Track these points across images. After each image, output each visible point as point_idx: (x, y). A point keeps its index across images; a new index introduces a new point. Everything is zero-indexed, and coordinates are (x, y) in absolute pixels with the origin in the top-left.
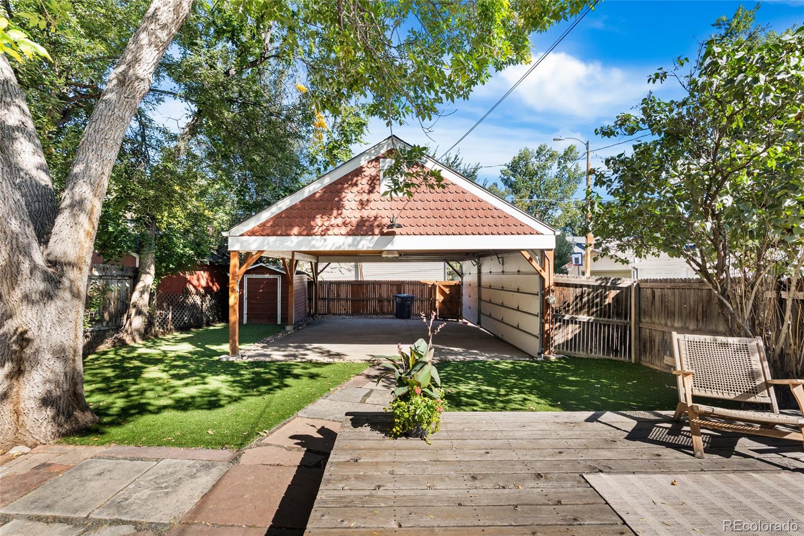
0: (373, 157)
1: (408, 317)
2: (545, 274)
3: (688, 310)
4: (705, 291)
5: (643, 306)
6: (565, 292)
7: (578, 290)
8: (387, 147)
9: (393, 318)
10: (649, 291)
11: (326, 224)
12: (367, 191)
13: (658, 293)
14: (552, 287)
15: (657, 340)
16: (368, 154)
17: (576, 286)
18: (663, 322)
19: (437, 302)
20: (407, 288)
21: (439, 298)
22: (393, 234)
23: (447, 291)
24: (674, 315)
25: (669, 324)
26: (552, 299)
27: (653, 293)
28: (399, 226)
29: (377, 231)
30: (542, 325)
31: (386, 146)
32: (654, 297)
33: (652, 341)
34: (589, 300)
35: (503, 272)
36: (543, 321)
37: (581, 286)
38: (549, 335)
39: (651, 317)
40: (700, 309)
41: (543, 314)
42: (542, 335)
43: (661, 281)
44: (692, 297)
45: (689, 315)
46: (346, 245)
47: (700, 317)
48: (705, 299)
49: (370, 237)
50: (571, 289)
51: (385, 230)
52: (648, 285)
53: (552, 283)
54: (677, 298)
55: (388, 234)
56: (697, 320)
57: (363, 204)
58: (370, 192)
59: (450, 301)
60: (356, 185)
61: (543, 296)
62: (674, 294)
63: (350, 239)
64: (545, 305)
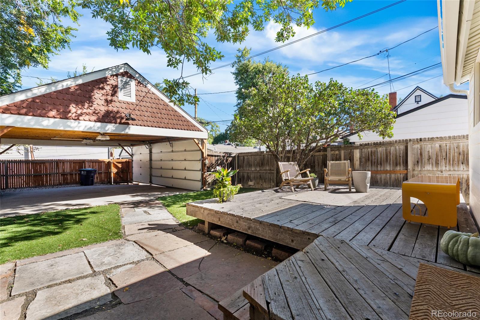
0: (114, 73)
1: (92, 184)
2: (204, 151)
3: (256, 163)
4: (262, 156)
5: (240, 164)
6: (211, 159)
7: (216, 158)
8: (124, 70)
9: (79, 186)
10: (242, 158)
11: (79, 112)
12: (110, 95)
13: (246, 157)
14: (207, 157)
15: (245, 176)
16: (111, 70)
17: (215, 156)
18: (248, 169)
19: (112, 174)
20: (87, 164)
21: (114, 170)
22: (128, 124)
23: (120, 165)
24: (252, 166)
25: (250, 169)
26: (207, 162)
27: (244, 158)
28: (133, 120)
29: (118, 121)
30: (202, 175)
31: (123, 68)
32: (244, 160)
33: (243, 177)
34: (220, 162)
35: (172, 151)
36: (203, 173)
37: (218, 156)
38: (205, 179)
39: (243, 168)
40: (261, 163)
41: (203, 170)
42: (202, 179)
43: (247, 153)
44: (258, 158)
45: (257, 165)
46: (96, 128)
47: (261, 165)
48: (262, 159)
49: (113, 124)
50: (214, 157)
51: (123, 121)
52: (242, 155)
53: (206, 155)
54: (253, 159)
55: (124, 123)
56: (260, 167)
57: (108, 102)
58: (112, 95)
59: (122, 172)
60: (103, 88)
61: (203, 161)
62: (252, 158)
63: (99, 124)
64: (204, 165)
